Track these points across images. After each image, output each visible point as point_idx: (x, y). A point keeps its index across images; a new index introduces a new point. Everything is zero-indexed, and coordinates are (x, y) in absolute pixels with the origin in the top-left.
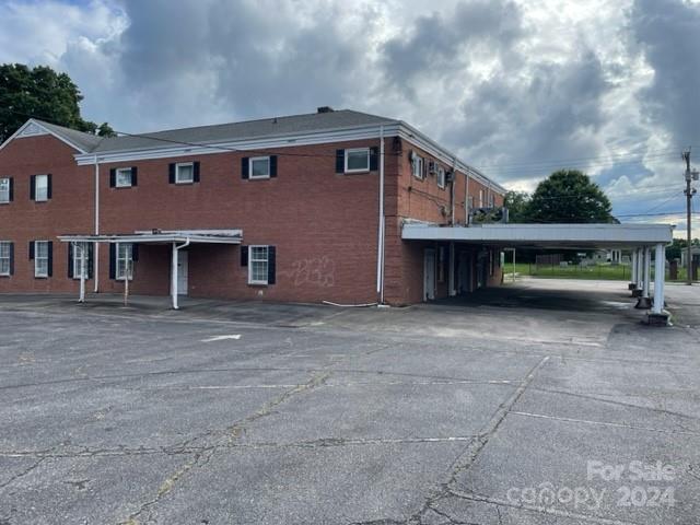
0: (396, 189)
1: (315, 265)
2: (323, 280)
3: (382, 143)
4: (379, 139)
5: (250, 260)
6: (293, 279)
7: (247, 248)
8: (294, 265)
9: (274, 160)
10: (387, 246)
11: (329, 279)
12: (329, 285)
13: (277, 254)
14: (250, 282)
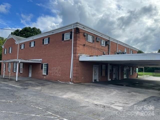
0: (76, 44)
1: (56, 69)
2: (58, 74)
3: (73, 30)
4: (72, 29)
5: (43, 68)
6: (51, 73)
7: (43, 64)
8: (52, 69)
9: (49, 39)
10: (74, 63)
11: (60, 74)
12: (60, 76)
13: (49, 66)
14: (43, 74)
